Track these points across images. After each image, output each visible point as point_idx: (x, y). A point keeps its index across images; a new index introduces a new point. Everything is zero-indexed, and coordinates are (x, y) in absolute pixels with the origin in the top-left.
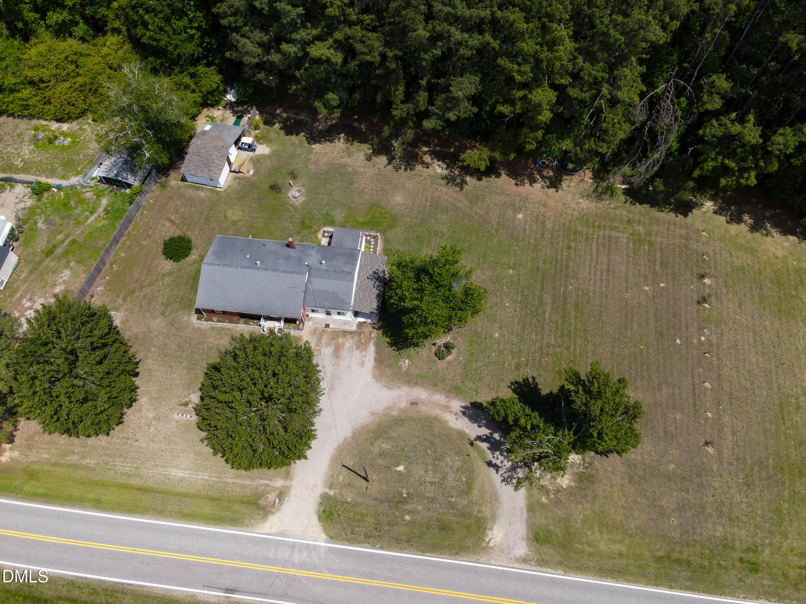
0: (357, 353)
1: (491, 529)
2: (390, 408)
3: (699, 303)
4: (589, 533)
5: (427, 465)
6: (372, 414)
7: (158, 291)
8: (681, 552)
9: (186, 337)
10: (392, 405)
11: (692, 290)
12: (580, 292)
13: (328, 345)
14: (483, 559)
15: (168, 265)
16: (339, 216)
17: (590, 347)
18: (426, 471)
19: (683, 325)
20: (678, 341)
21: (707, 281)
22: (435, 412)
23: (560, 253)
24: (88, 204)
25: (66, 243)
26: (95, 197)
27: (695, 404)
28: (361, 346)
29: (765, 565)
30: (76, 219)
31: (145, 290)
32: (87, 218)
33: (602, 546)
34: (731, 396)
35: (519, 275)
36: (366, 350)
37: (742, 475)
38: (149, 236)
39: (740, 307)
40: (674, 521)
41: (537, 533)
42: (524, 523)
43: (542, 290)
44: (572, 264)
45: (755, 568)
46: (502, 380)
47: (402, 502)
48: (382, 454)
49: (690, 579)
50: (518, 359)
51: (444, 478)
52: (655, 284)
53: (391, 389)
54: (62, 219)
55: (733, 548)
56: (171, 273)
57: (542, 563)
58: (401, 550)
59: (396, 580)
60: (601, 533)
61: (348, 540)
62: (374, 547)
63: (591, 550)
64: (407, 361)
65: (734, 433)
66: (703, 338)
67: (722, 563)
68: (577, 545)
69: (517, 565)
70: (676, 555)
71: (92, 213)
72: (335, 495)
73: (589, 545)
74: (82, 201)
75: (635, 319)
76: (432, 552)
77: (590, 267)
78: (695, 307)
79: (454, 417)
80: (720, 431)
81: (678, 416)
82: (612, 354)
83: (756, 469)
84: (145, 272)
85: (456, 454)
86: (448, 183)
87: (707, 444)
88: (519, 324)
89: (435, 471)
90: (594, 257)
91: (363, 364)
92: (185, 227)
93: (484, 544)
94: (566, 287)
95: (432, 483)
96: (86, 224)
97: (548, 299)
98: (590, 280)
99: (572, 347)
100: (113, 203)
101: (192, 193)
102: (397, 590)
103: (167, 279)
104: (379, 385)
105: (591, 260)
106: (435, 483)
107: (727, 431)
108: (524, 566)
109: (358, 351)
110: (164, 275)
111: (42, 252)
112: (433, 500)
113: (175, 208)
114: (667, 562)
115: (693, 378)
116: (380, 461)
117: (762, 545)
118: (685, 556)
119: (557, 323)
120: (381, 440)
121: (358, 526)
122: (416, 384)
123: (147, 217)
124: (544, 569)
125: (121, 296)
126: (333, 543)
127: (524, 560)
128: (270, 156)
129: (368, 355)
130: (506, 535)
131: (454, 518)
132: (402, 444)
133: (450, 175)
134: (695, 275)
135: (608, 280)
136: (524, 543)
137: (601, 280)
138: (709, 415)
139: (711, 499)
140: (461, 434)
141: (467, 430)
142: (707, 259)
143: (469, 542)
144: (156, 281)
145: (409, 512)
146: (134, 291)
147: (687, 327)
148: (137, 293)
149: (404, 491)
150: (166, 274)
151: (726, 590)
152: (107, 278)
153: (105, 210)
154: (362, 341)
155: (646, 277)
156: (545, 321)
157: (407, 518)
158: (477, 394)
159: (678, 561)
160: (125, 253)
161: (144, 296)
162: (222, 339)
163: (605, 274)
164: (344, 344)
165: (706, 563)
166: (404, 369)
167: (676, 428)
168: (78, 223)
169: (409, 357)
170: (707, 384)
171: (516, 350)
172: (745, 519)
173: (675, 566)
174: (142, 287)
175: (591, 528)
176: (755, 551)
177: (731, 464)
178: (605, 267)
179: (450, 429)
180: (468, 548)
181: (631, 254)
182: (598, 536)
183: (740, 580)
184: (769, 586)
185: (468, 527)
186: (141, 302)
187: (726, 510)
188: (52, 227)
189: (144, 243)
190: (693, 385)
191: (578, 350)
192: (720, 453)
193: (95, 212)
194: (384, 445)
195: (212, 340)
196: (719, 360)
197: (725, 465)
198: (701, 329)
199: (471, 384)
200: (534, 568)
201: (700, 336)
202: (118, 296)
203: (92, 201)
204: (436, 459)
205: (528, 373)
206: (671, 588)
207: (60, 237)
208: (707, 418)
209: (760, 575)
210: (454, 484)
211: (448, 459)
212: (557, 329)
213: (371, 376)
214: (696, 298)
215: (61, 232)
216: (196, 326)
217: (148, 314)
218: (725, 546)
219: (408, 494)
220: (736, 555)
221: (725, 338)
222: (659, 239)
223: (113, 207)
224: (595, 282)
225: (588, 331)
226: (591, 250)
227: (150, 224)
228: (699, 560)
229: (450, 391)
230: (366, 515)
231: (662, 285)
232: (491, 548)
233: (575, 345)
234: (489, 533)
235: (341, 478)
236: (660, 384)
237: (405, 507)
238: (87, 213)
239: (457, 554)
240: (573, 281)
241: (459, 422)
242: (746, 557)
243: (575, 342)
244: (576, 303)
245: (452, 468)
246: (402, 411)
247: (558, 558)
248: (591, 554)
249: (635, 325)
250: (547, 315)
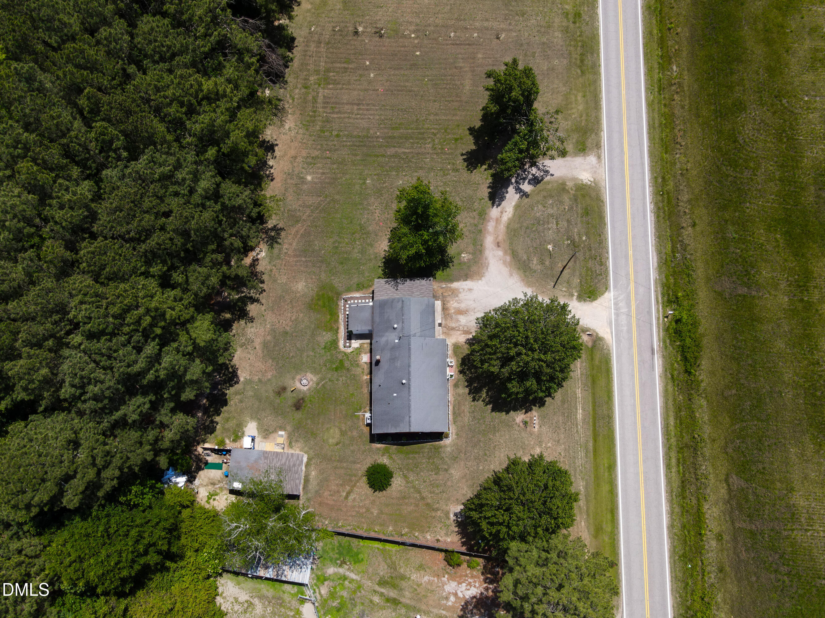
0: (462, 296)
1: (582, 180)
2: (505, 263)
3: (381, 36)
4: (573, 116)
5: (544, 229)
6: (511, 275)
7: (425, 482)
8: (576, 59)
9: (466, 442)
10: (502, 261)
11: (370, 41)
12: (382, 126)
13: (458, 321)
14: (603, 184)
15: (397, 482)
16: (325, 337)
17: (432, 118)
18: (549, 229)
19: (402, 49)
20: (418, 53)
21: (360, 29)
22: (502, 227)
23: (345, 143)
24: (335, 588)
25: (383, 590)
26: (326, 583)
27: (469, 45)
28: (455, 293)
29: (575, 9)
30: (355, 591)
31: (425, 494)
32: (352, 581)
33: (581, 108)
34: (459, 20)
35: (371, 175)
36: (457, 290)
37: (517, 17)
38: (368, 510)
39: (381, 7)
40: (556, 62)
41: (579, 150)
42: (574, 159)
43: (383, 156)
44: (355, 133)
45: (578, 15)
46: (469, 181)
47: (574, 243)
48: (542, 262)
49: (592, 54)
50: (449, 170)
51: (552, 216)
52: (367, 69)
53: (489, 264)
54: (355, 606)
55: (568, 27)
56: (405, 477)
57: (598, 146)
58: (606, 239)
59: (626, 240)
60: (572, 109)
61: (607, 277)
62: (608, 258)
63: (584, 115)
64: (463, 255)
65: (487, 20)
66: (413, 36)
67: (578, 34)
68: (583, 124)
69: (603, 162)
70: (578, 62)
71: (345, 578)
72: (577, 291)
73: (581, 117)
74: (332, 595)
75: (402, 84)
76: (604, 218)
77: (357, 119)
78: (386, 41)
79: (504, 214)
80: (487, 29)
81: (480, 56)
82: (435, 101)
83: (511, 8)
84: (407, 501)
85: (533, 209)
86: (277, 242)
87: (498, 38)
88: (416, 172)
89: (548, 223)
90: (346, 115)
91: (470, 290)
92: (353, 478)
93: (593, 185)
94: (378, 137)
95: (557, 224)
96: (359, 579)
97: (391, 151)
98: (369, 118)
99: (433, 130)
100: (331, 561)
101: (313, 485)
102: (632, 238)
103: (411, 478)
104: (486, 274)
105: (349, 118)
106: (557, 222)
107: (486, 24)
108: (603, 157)
109: (460, 295)
110: (407, 482)
111: (395, 610)
112: (568, 221)
113: (331, 495)
114: (584, 68)
115: (447, 45)
116: (547, 263)
117: (562, 9)
118: (578, 57)
119: (413, 143)
120: (531, 265)
121: (596, 271)
122: (481, 245)
123: (346, 520)
124: (602, 144)
125: (434, 514)
126: (610, 287)
127: (599, 157)
128: (259, 420)
129: (463, 287)
130: (584, 170)
131: (579, 206)
132: (531, 249)
133: (267, 241)
134: (355, 38)
135: (368, 105)
136: (588, 158)
137: (367, 110)
138: (476, 35)
139: (537, 38)
140: (517, 207)
141: (514, 204)
142: (338, 28)
143: (593, 194)
144: (414, 487)
145: (580, 238)
146: (428, 504)
147: (405, 46)
148: (429, 501)
149: (566, 242)
150: (406, 481)
151: (595, 33)
152: (417, 534)
153: (340, 566)
154: (450, 293)
155: (361, 76)
156: (412, 152)
157: (584, 238)
158: (483, 199)
159: (582, 61)
160: (388, 527)
161: (431, 493)
162: (464, 411)
163: (361, 107)
164: (455, 308)
165: (580, 44)
166: (470, 256)
167: (489, 58)
168: (359, 587)
169: (459, 254)
170: (452, 34)
171: (441, 173)
172: (547, 19)
173: (585, 62)
174: (423, 498)
175: (570, 115)
176: (567, 14)
177: (510, 24)
178: (355, 107)
179: (514, 215)
180: (597, 194)
181: (340, 86)
182: (574, 111)
183: (587, 24)
184: (588, 7)
185: (583, 196)
186: (437, 494)
187: (543, 30)
188: (366, 612)
189: (375, 512)
190: (453, 45)
191: (435, 126)
192: (503, 30)
193: (344, 576)
194: (535, 262)
195: (466, 420)
196: (429, 25)
197: (511, 27)
198: (404, 37)
199: (476, 204)
200: (603, 151)
201: (411, 38)
202: (434, 517)
203: (331, 584)
204: (538, 223)
205: (460, 162)
206: (600, 66)
207: (376, 599)
208: (479, 37)
209: (582, 12)
210: (555, 209)
211: (538, 215)
212: (418, 143)
213: (480, 281)
214: (377, 39)
215: (371, 601)
216: (454, 436)
217: (449, 483)
218: (567, 32)
219: (568, 240)
220: (572, 25)
221: (410, 20)
222: (322, 64)
223: (337, 559)
224: (371, 115)
225: (417, 120)
226: (339, 118)
227: (354, 514)
228: (579, 48)
229: (484, 219)
230: (587, 267)
231: (368, 63)
232: (595, 179)
233: (431, 129)
234: (585, 182)
235: (564, 289)
236: (456, 68)
237: (577, 240)
238: (346, 582)
239: (602, 201)
240: (371, 132)
241: (507, 210)
242: (571, 20)
243: (428, 129)
244: (393, 128)
245: (544, 211)
246: (505, 253)
247: (593, 136)
248: (587, 115)
249: (407, 84)
250: (407, 151)
